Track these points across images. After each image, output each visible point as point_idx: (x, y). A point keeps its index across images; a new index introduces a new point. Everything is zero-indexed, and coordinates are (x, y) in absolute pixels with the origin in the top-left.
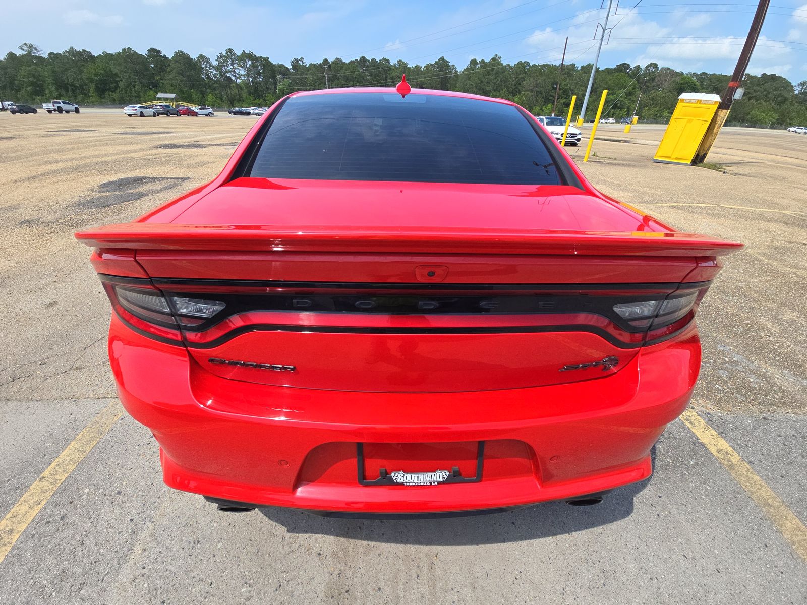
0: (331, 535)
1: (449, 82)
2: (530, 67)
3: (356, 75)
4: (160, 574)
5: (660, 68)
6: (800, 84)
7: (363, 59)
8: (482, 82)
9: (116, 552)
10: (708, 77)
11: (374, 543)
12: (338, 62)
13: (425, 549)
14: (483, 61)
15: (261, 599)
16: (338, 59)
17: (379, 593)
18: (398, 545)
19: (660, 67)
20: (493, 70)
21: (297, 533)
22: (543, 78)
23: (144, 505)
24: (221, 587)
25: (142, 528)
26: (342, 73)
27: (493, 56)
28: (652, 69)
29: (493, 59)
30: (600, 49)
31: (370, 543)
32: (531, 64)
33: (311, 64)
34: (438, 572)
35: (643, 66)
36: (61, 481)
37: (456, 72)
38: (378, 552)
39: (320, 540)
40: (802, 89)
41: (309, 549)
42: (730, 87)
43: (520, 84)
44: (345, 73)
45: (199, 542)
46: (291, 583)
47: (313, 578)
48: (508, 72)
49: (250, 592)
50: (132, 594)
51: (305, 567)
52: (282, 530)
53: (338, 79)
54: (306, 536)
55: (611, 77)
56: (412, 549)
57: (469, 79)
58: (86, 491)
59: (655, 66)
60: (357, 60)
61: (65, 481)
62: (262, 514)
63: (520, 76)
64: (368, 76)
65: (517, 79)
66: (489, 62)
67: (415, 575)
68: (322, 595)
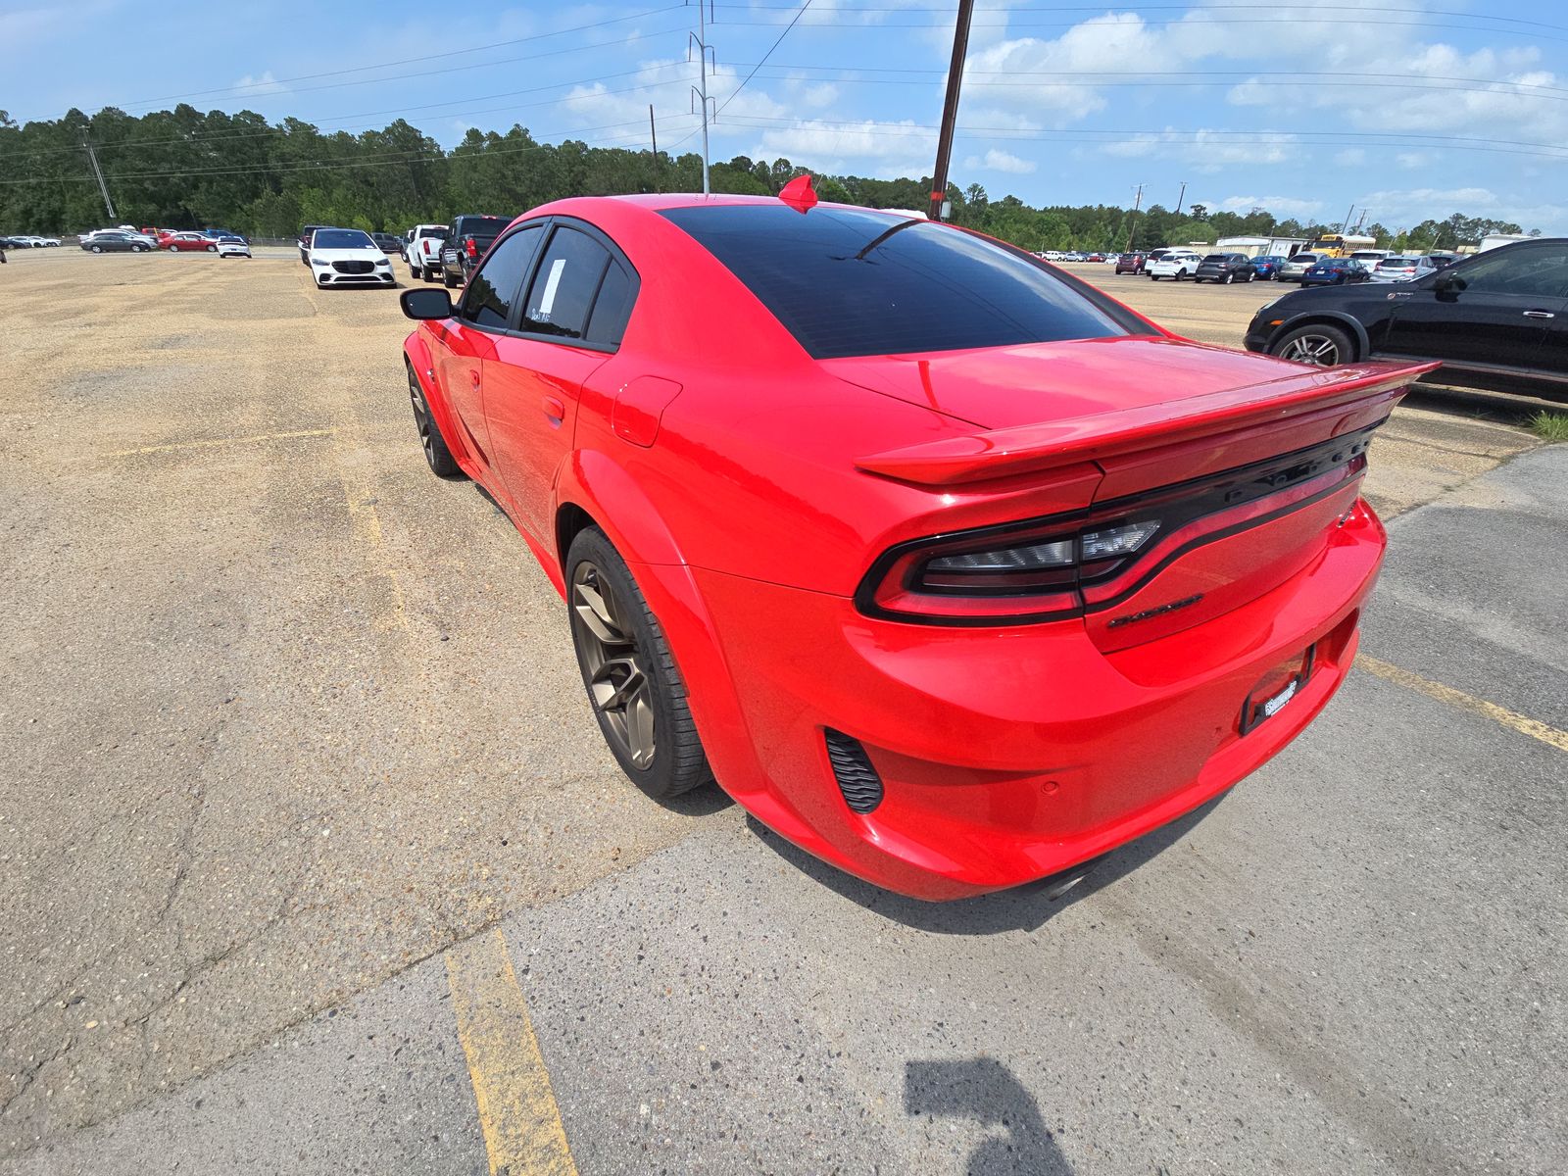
0: (1077, 900)
1: (431, 174)
2: (590, 152)
3: (175, 146)
4: (950, 1098)
5: (794, 168)
6: (970, 190)
7: (185, 111)
8: (504, 176)
9: (843, 1134)
10: (858, 184)
11: (1127, 877)
12: (109, 116)
13: (1175, 847)
14: (493, 136)
15: (1101, 1017)
16: (109, 109)
17: (1194, 917)
18: (1150, 861)
19: (794, 165)
20: (519, 154)
21: (1039, 926)
22: (620, 173)
23: (788, 1048)
24: (1043, 1044)
25: (834, 1074)
26: (131, 141)
27: (512, 127)
28: (784, 170)
29: (513, 133)
30: (705, 130)
31: (1123, 879)
32: (590, 148)
33: (30, 125)
34: (1212, 859)
35: (770, 164)
36: (562, 1139)
37: (441, 154)
38: (1142, 882)
39: (1073, 914)
40: (974, 196)
41: (1075, 930)
42: (933, 201)
43: (580, 183)
44: (139, 142)
45: (941, 1025)
46: (1106, 976)
47: (1121, 954)
48: (551, 159)
49: (1080, 1020)
50: (952, 1155)
51: (1097, 949)
52: (1019, 935)
53: (123, 157)
54: (1053, 920)
55: (730, 179)
56: (1166, 855)
57: (474, 168)
58: (644, 1109)
59: (787, 163)
60: (168, 113)
61: (568, 1134)
62: (972, 936)
63: (575, 169)
64: (211, 151)
65: (572, 174)
66: (506, 138)
67: (1200, 878)
68: (1150, 961)
